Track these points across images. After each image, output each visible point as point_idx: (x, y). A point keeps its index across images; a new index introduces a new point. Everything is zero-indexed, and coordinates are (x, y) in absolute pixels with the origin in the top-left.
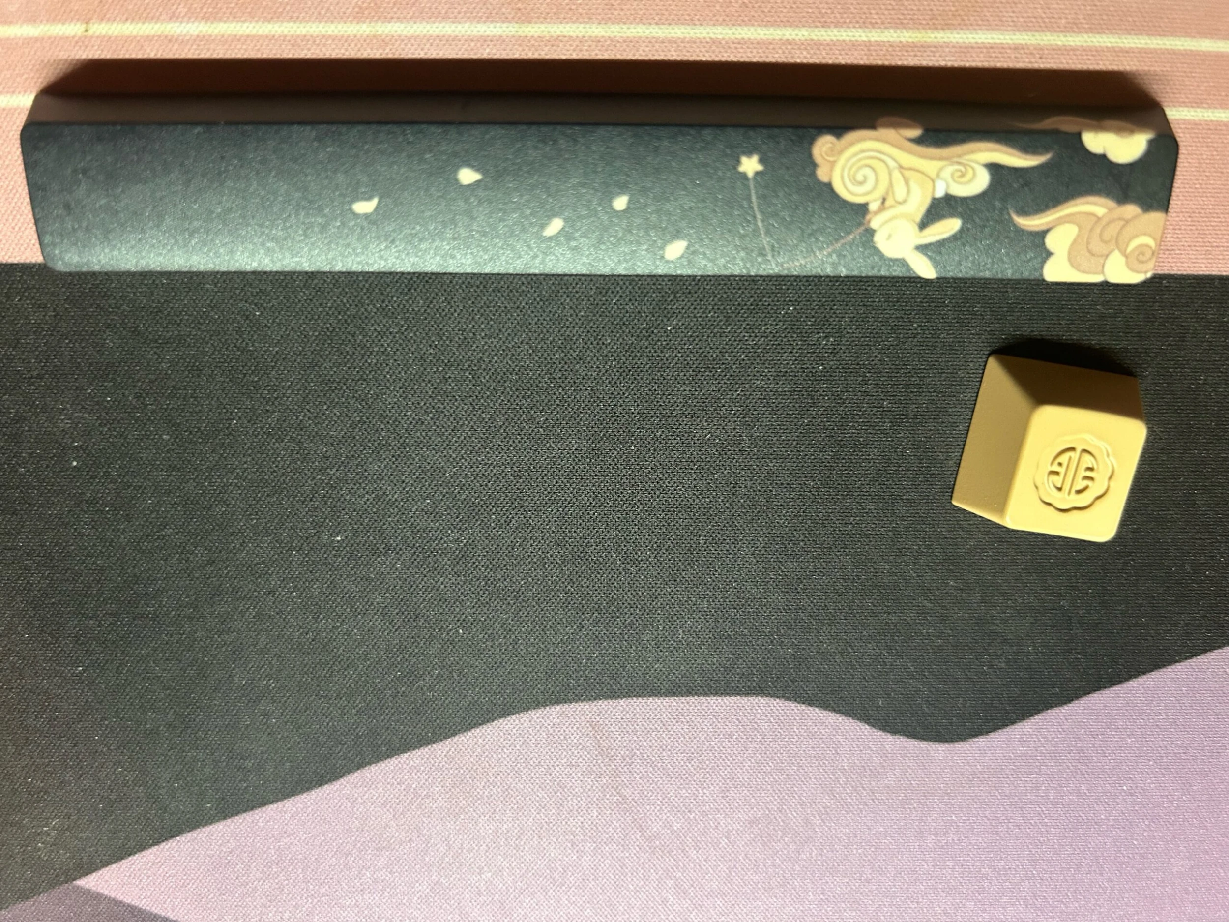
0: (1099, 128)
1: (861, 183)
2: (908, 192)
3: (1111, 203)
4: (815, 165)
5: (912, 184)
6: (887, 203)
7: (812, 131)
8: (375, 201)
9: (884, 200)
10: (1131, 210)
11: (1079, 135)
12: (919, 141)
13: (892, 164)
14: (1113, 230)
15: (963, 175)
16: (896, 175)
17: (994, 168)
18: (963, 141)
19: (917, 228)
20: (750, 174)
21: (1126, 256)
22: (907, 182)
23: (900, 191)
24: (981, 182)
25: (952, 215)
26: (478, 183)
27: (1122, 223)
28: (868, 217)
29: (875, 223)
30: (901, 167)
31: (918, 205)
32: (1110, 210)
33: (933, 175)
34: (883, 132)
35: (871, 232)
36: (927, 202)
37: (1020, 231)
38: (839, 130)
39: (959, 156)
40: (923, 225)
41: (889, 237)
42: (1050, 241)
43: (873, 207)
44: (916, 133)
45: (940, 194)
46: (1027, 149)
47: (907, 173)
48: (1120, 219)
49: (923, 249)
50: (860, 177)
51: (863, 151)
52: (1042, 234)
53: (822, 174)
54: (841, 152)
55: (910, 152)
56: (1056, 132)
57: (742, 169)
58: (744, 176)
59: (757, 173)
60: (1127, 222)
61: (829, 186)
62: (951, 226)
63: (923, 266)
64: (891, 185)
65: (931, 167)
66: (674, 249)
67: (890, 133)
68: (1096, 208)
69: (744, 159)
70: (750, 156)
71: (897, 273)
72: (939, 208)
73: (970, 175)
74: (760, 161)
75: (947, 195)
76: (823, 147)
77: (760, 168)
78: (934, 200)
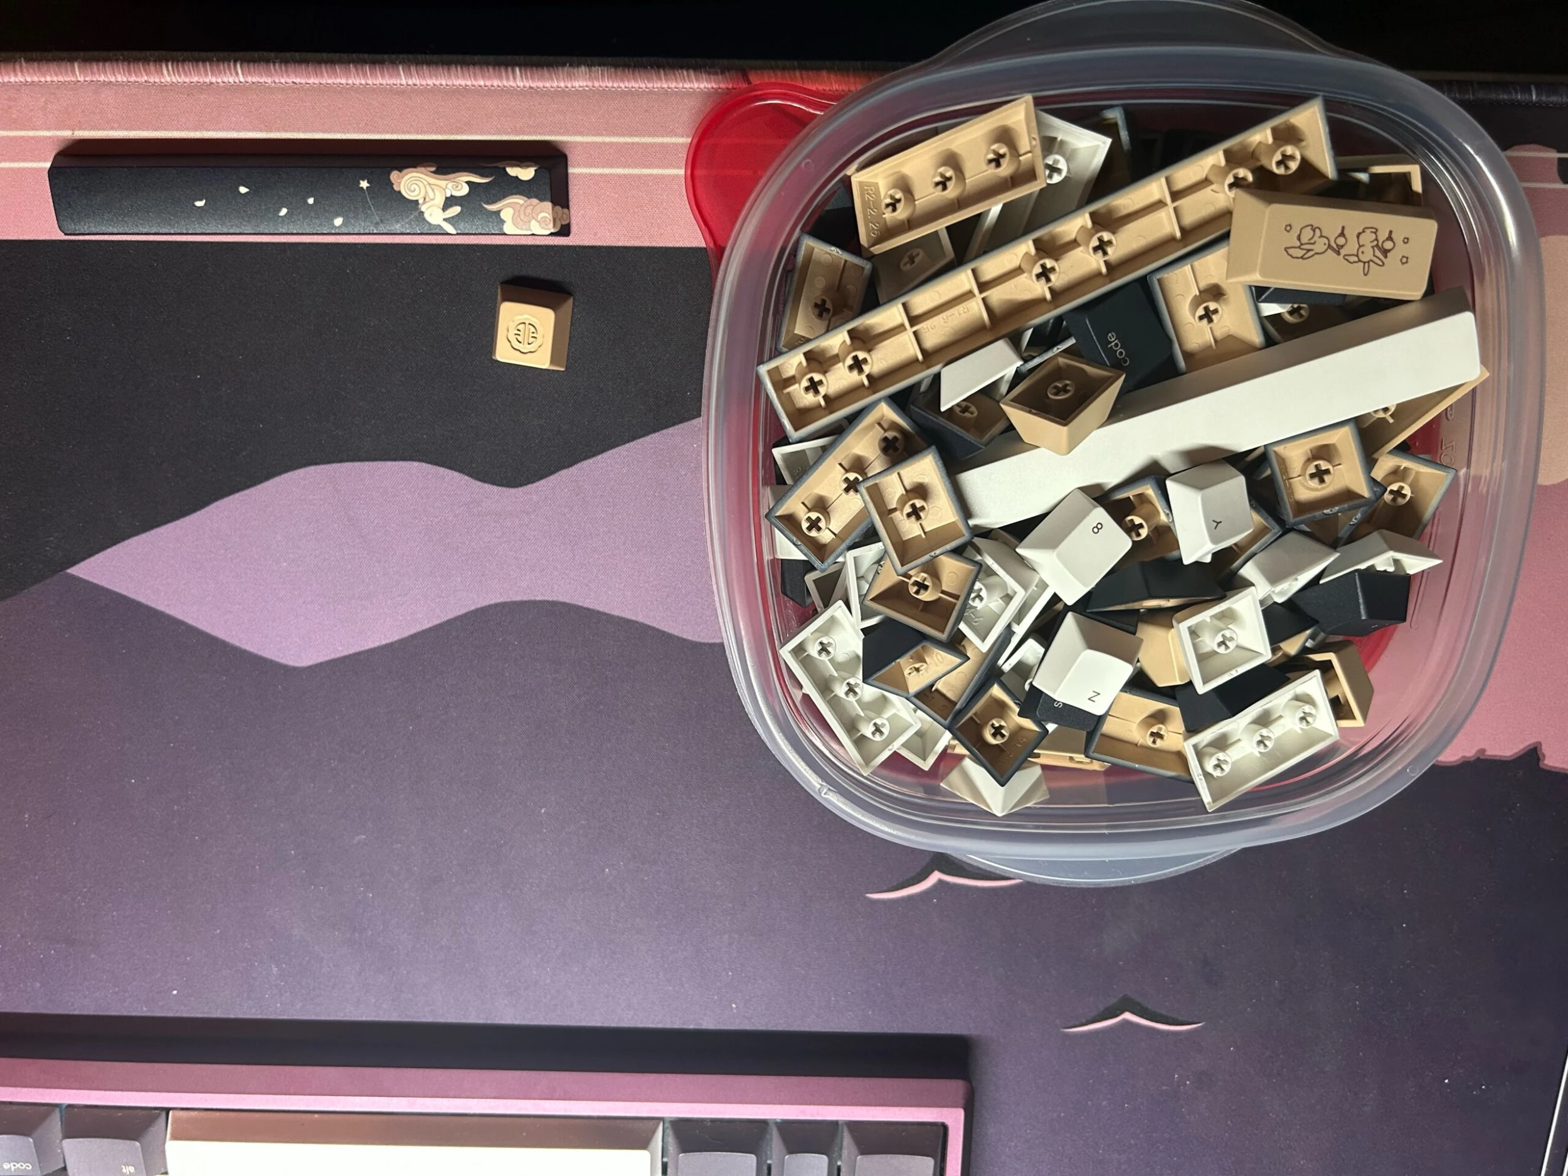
0: (512, 166)
1: (414, 191)
2: (435, 194)
3: (526, 199)
4: (393, 184)
5: (436, 191)
6: (427, 200)
7: (390, 169)
8: (204, 201)
9: (425, 199)
10: (535, 201)
11: (504, 169)
12: (434, 172)
13: (425, 183)
14: (529, 210)
15: (457, 187)
16: (428, 187)
17: (468, 183)
18: (454, 172)
19: (442, 211)
20: (365, 188)
21: (538, 222)
22: (433, 190)
23: (431, 195)
24: (465, 190)
25: (456, 205)
26: (247, 193)
27: (532, 207)
28: (419, 206)
29: (423, 208)
30: (429, 184)
31: (440, 200)
32: (525, 201)
33: (445, 187)
34: (419, 169)
35: (423, 213)
36: (444, 199)
37: (485, 209)
38: (400, 169)
39: (454, 178)
40: (445, 209)
41: (431, 215)
42: (503, 215)
43: (421, 201)
44: (433, 169)
45: (449, 195)
46: (482, 175)
47: (432, 186)
48: (531, 205)
49: (445, 220)
50: (412, 189)
51: (412, 177)
52: (498, 213)
53: (396, 188)
54: (403, 178)
55: (432, 177)
56: (497, 167)
57: (361, 186)
58: (362, 188)
59: (367, 187)
60: (534, 206)
61: (399, 192)
62: (456, 210)
63: (449, 228)
64: (426, 192)
65: (443, 183)
66: (338, 221)
67: (423, 169)
68: (519, 200)
69: (361, 182)
70: (363, 180)
71: (437, 231)
72: (450, 202)
73: (460, 187)
74: (368, 182)
75: (452, 196)
76: (394, 176)
77: (368, 185)
78: (447, 198)
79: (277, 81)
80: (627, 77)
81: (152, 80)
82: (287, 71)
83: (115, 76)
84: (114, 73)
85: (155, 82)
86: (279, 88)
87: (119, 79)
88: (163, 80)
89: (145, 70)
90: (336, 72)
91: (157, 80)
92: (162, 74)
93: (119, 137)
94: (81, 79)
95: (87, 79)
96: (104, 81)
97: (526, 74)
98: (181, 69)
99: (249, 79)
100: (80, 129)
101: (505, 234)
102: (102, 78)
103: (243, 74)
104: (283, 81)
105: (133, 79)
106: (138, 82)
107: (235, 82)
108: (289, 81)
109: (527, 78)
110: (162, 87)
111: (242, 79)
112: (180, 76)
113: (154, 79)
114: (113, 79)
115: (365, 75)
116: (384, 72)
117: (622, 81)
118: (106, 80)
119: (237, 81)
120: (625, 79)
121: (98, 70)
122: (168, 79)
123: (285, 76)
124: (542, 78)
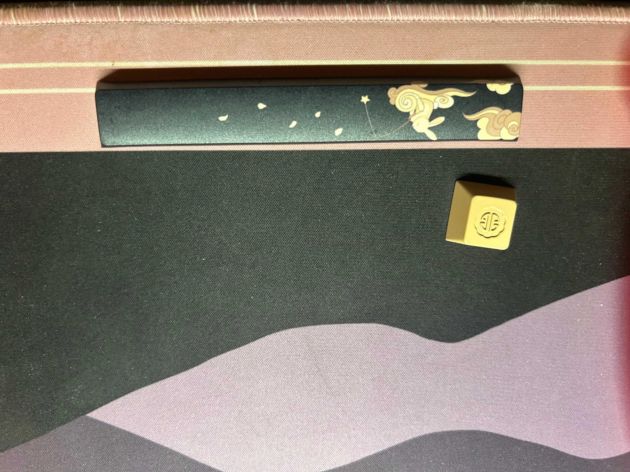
0: (492, 82)
1: (406, 105)
2: (424, 107)
3: (500, 110)
4: (389, 99)
5: (425, 104)
6: (416, 112)
7: (388, 86)
8: (227, 116)
10: (508, 112)
11: (486, 84)
12: (426, 88)
13: (417, 97)
14: (502, 119)
15: (444, 101)
16: (419, 101)
17: (454, 97)
18: (443, 88)
19: (428, 121)
20: (365, 103)
21: (508, 129)
22: (423, 104)
23: (421, 107)
24: (450, 103)
25: (441, 116)
26: (264, 109)
28: (410, 117)
29: (413, 119)
30: (421, 98)
31: (428, 112)
32: (500, 112)
33: (433, 101)
34: (413, 86)
35: (412, 123)
36: (431, 111)
37: (466, 120)
38: (397, 86)
39: (442, 93)
40: (431, 119)
41: (418, 124)
42: (479, 124)
43: (411, 113)
44: (425, 86)
45: (436, 108)
46: (466, 91)
47: (423, 100)
48: (504, 115)
49: (429, 128)
50: (406, 103)
51: (406, 93)
52: (475, 122)
53: (392, 102)
54: (398, 93)
55: (424, 93)
56: (478, 84)
57: (362, 101)
58: (363, 103)
59: (367, 102)
60: (507, 116)
61: (394, 106)
62: (440, 120)
63: (432, 136)
64: (417, 105)
65: (432, 98)
66: (339, 132)
67: (416, 86)
68: (494, 111)
69: (363, 97)
70: (365, 96)
71: (422, 138)
72: (436, 113)
73: (446, 100)
74: (369, 98)
75: (438, 108)
76: (391, 92)
77: (368, 100)
78: (434, 110)
79: (285, 19)
80: (572, 12)
81: (181, 20)
82: (294, 11)
83: (151, 17)
84: (150, 14)
85: (183, 22)
86: (286, 25)
87: (155, 20)
88: (191, 20)
89: (177, 12)
90: (335, 11)
91: (186, 20)
92: (191, 15)
93: (151, 67)
94: (123, 20)
95: (127, 20)
96: (141, 22)
97: (491, 11)
98: (206, 11)
99: (262, 18)
100: (120, 60)
101: (478, 140)
102: (140, 19)
103: (257, 14)
104: (290, 19)
105: (166, 19)
106: (169, 22)
107: (250, 21)
108: (295, 19)
109: (491, 14)
110: (189, 26)
111: (256, 19)
112: (205, 16)
113: (184, 19)
114: (149, 20)
115: (358, 13)
116: (374, 10)
117: (569, 15)
118: (144, 20)
119: (252, 20)
120: (571, 14)
121: (137, 12)
122: (195, 19)
123: (292, 15)
124: (503, 14)
